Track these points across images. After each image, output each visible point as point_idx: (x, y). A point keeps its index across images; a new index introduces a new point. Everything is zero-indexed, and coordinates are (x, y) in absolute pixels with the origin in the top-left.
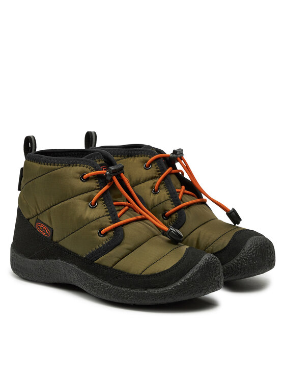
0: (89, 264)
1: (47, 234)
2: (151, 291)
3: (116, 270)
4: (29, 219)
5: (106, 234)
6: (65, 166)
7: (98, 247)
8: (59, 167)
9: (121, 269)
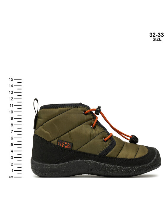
0: (102, 157)
1: (68, 147)
2: (144, 165)
3: (120, 158)
4: (50, 142)
5: (107, 141)
6: (74, 107)
7: (105, 148)
8: (71, 108)
9: (123, 157)
